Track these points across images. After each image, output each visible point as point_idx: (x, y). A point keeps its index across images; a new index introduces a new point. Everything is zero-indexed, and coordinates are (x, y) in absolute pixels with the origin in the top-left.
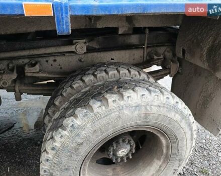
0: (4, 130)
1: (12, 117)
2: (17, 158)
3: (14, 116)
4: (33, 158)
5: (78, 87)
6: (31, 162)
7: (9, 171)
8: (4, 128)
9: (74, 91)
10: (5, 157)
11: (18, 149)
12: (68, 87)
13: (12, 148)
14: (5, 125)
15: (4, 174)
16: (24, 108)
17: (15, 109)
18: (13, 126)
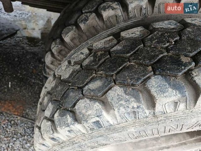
0: (5, 36)
1: (14, 21)
2: (19, 73)
3: (17, 21)
4: (36, 77)
5: (112, 17)
6: (33, 81)
7: (10, 86)
8: (6, 34)
9: (100, 23)
10: (6, 69)
11: (20, 62)
12: (91, 12)
13: (14, 60)
14: (7, 30)
15: (5, 88)
16: (29, 12)
17: (18, 12)
18: (16, 33)
